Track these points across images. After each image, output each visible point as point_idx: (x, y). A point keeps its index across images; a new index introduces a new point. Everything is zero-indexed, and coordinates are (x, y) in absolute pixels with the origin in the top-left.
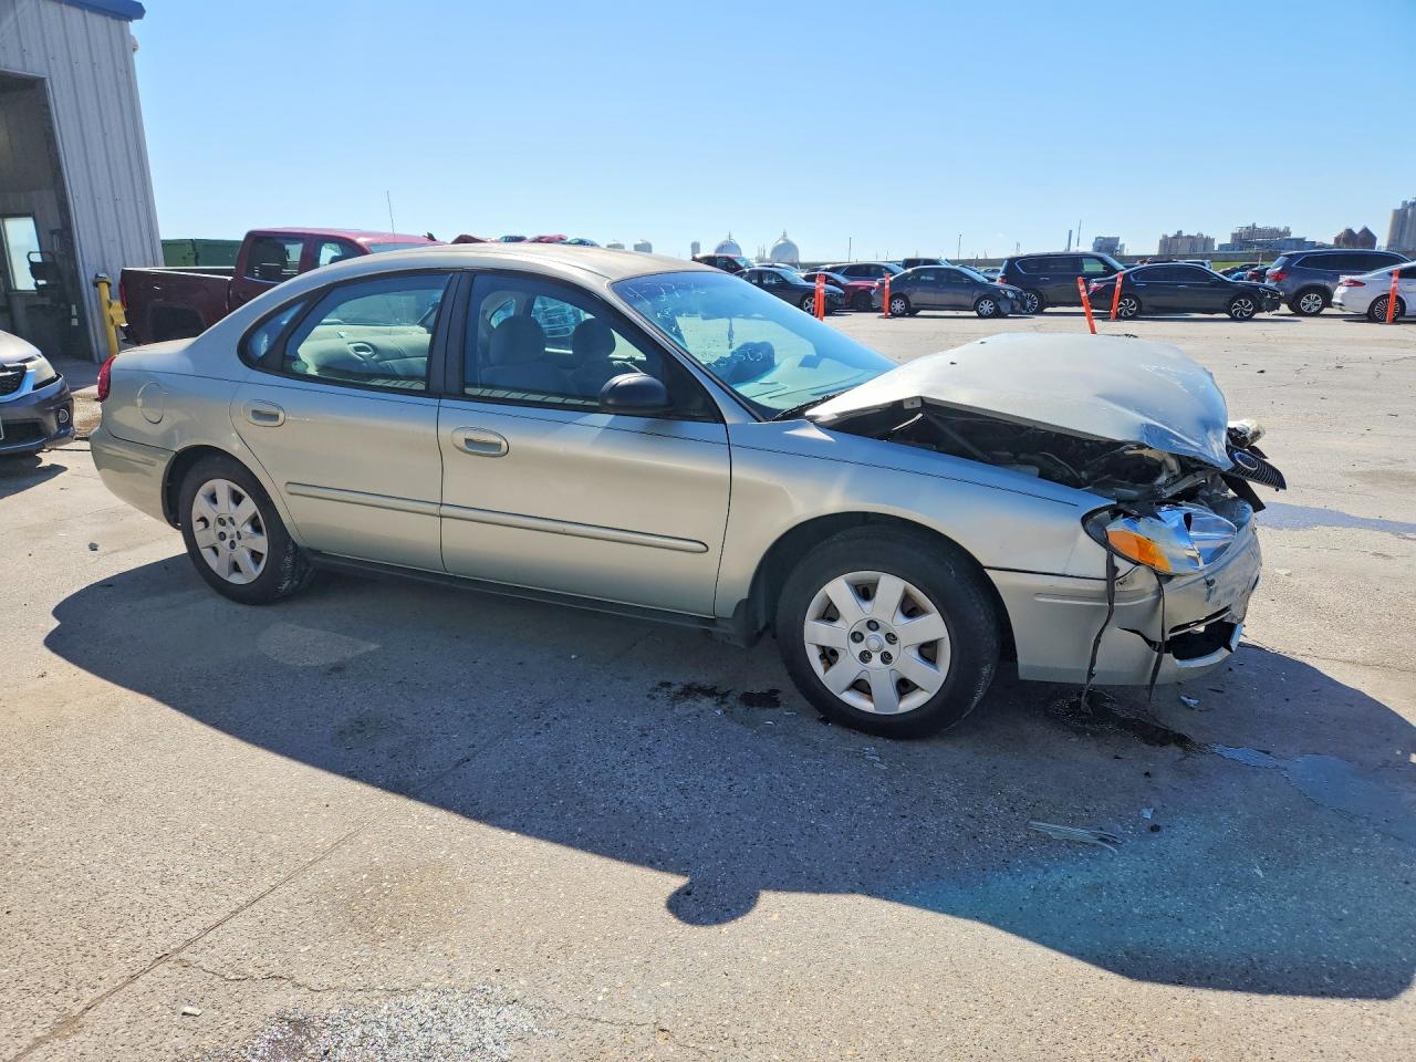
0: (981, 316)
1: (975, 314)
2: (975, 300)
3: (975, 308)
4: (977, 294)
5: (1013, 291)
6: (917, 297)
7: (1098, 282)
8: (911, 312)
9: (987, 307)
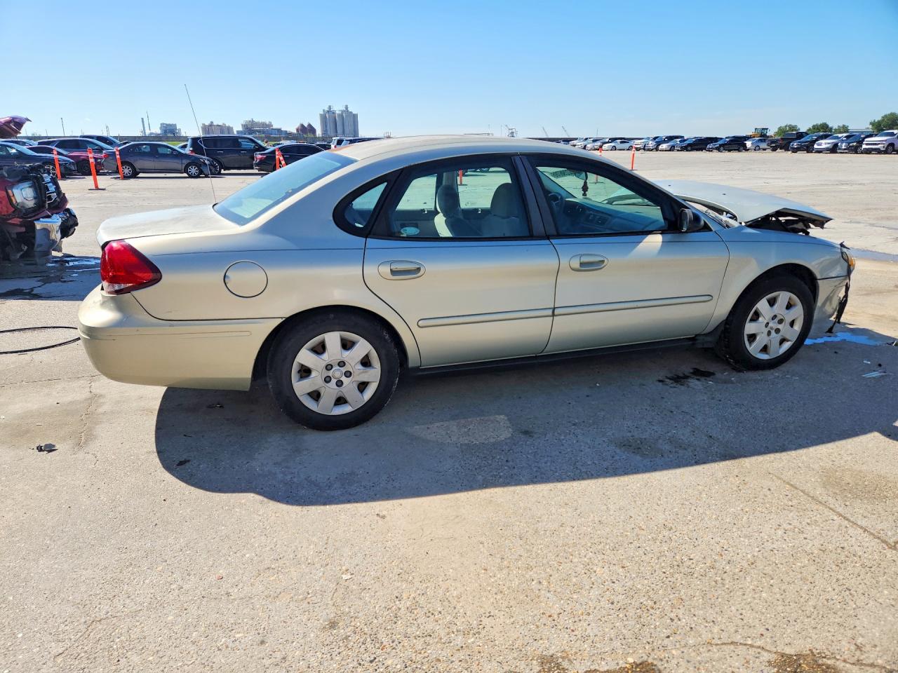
0: (191, 176)
1: (185, 175)
2: (184, 166)
3: (186, 171)
4: (186, 162)
5: (208, 160)
6: (139, 164)
7: (261, 154)
8: (134, 175)
9: (193, 170)
